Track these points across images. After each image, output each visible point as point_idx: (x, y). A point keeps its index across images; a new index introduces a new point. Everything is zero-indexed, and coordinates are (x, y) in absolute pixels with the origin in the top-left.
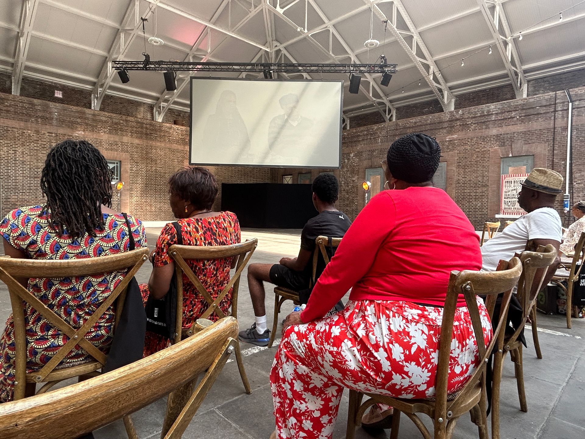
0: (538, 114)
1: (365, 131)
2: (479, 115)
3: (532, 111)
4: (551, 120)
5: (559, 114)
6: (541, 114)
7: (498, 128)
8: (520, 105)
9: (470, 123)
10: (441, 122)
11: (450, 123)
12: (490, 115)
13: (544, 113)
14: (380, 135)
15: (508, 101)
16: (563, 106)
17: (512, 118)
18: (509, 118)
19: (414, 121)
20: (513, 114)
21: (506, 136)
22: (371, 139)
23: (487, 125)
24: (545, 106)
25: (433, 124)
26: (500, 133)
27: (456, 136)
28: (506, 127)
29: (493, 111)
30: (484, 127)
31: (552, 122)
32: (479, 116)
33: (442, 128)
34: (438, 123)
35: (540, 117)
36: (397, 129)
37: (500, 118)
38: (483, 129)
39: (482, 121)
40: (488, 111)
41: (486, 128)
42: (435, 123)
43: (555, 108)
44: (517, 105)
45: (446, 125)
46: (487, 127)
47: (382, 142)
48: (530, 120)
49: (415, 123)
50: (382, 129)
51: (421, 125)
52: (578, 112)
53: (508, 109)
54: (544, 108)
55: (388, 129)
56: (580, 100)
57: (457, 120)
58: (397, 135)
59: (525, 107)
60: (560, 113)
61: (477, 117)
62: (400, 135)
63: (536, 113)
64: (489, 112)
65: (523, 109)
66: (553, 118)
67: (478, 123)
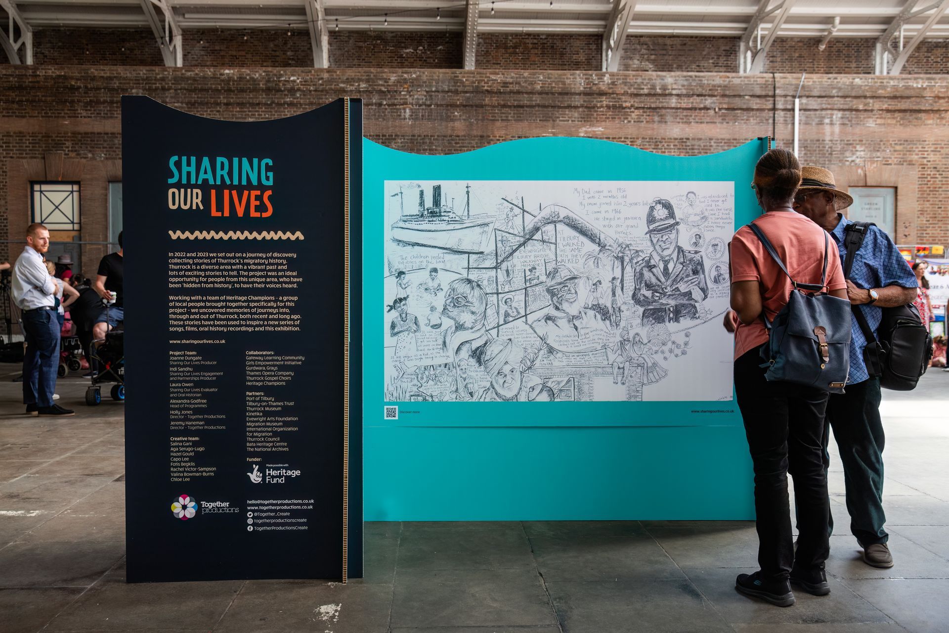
0: (749, 109)
1: (360, 80)
2: (646, 91)
3: (738, 102)
4: (768, 123)
5: (780, 115)
6: (753, 110)
7: (681, 124)
8: (719, 86)
9: (628, 104)
10: (567, 94)
11: (586, 98)
12: (666, 95)
13: (757, 110)
14: (410, 100)
15: (697, 74)
16: (786, 102)
17: (706, 108)
18: (700, 109)
19: (499, 78)
20: (709, 102)
21: (696, 143)
22: (380, 105)
23: (661, 115)
24: (759, 97)
25: (547, 93)
26: (686, 136)
27: (600, 129)
28: (696, 125)
29: (672, 89)
30: (656, 119)
31: (771, 128)
32: (646, 95)
33: (569, 107)
34: (560, 94)
35: (753, 116)
36: (456, 92)
37: (684, 106)
38: (654, 121)
39: (653, 106)
40: (664, 88)
41: (660, 122)
42: (553, 94)
43: (774, 104)
44: (714, 86)
45: (578, 101)
46: (663, 121)
47: (414, 116)
48: (735, 118)
49: (505, 84)
50: (415, 84)
51: (518, 92)
52: (807, 117)
53: (700, 90)
54: (758, 100)
55: (431, 86)
56: (808, 97)
57: (602, 94)
58: (457, 106)
59: (727, 93)
60: (782, 113)
61: (641, 95)
62: (465, 106)
63: (745, 107)
64: (665, 90)
65: (724, 96)
66: (771, 121)
67: (643, 108)
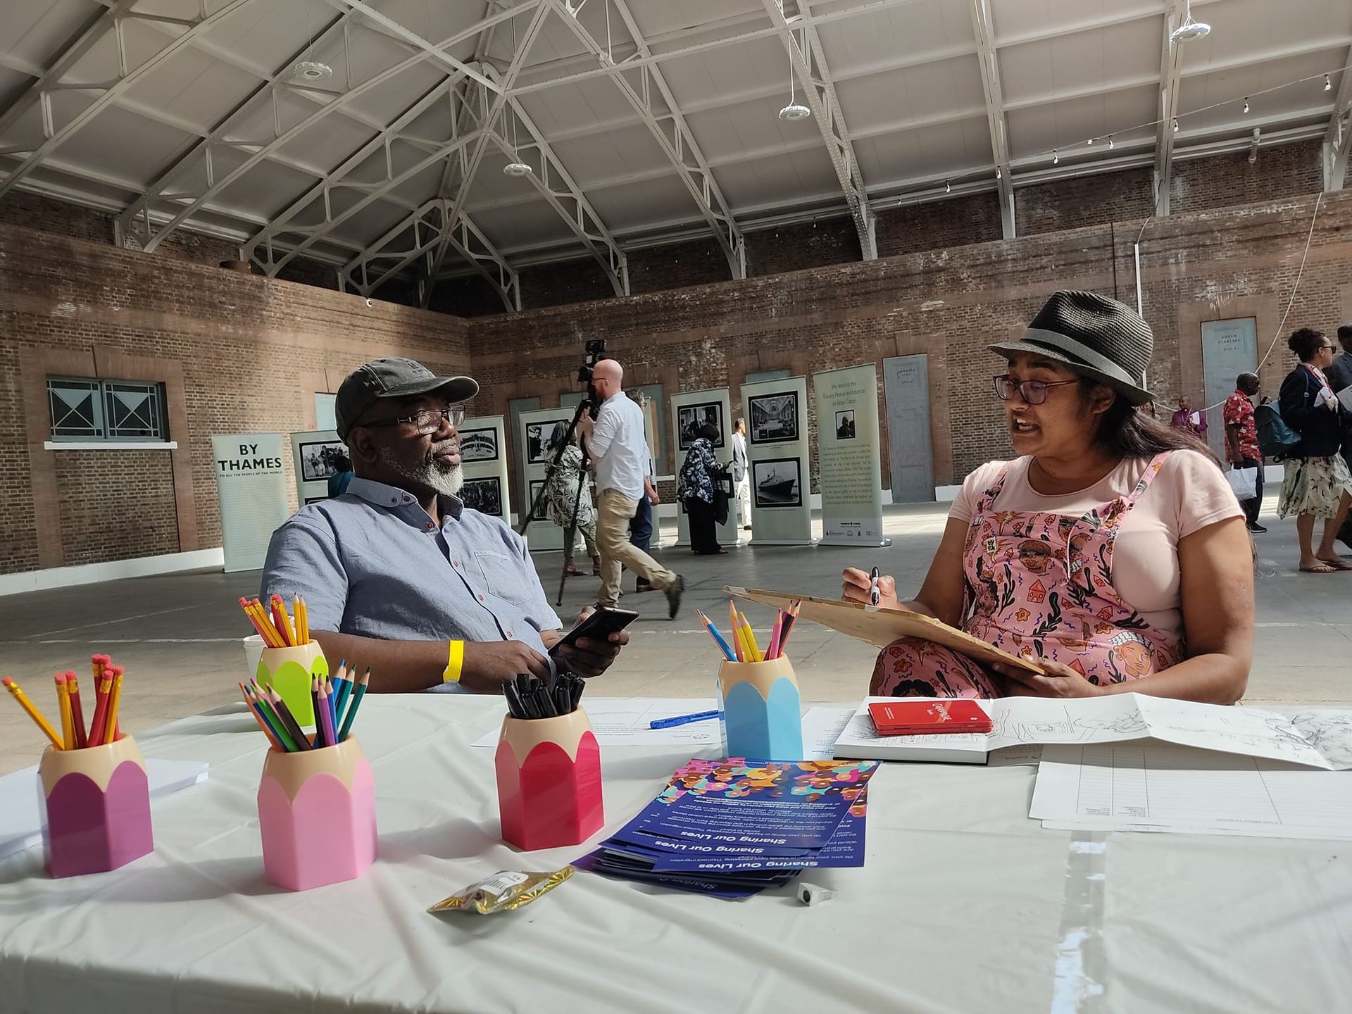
0: (1087, 262)
1: (734, 290)
2: (982, 261)
3: (1074, 257)
4: (1109, 272)
5: (1120, 263)
6: (1092, 261)
7: (1018, 287)
8: (1055, 244)
9: (965, 275)
10: (908, 275)
11: (926, 276)
12: (1002, 262)
13: (1097, 261)
14: (775, 301)
15: (1032, 236)
16: (1126, 249)
17: (1043, 268)
18: (1037, 269)
19: (848, 270)
20: (1045, 260)
21: (1035, 301)
22: (752, 308)
23: (998, 281)
24: (1096, 248)
25: (890, 278)
26: (1024, 296)
27: (941, 302)
28: (1034, 284)
29: (1007, 255)
30: (994, 284)
31: (1111, 276)
32: (982, 265)
33: (911, 287)
34: (902, 276)
35: (1092, 268)
36: (812, 289)
37: (1021, 268)
38: (990, 287)
39: (989, 273)
40: (999, 255)
41: (997, 287)
42: (895, 277)
43: (1113, 253)
44: (1050, 245)
45: (918, 280)
46: (1000, 285)
47: (779, 315)
48: (1074, 273)
49: (853, 275)
50: (778, 286)
51: (865, 281)
52: (1149, 260)
53: (1035, 251)
54: (1096, 252)
55: (791, 287)
56: (1149, 241)
57: (940, 270)
58: (814, 301)
59: (1064, 249)
60: (1122, 260)
61: (977, 265)
62: (820, 300)
63: (1082, 260)
64: (1000, 257)
65: (1061, 253)
66: (1111, 269)
67: (980, 277)
